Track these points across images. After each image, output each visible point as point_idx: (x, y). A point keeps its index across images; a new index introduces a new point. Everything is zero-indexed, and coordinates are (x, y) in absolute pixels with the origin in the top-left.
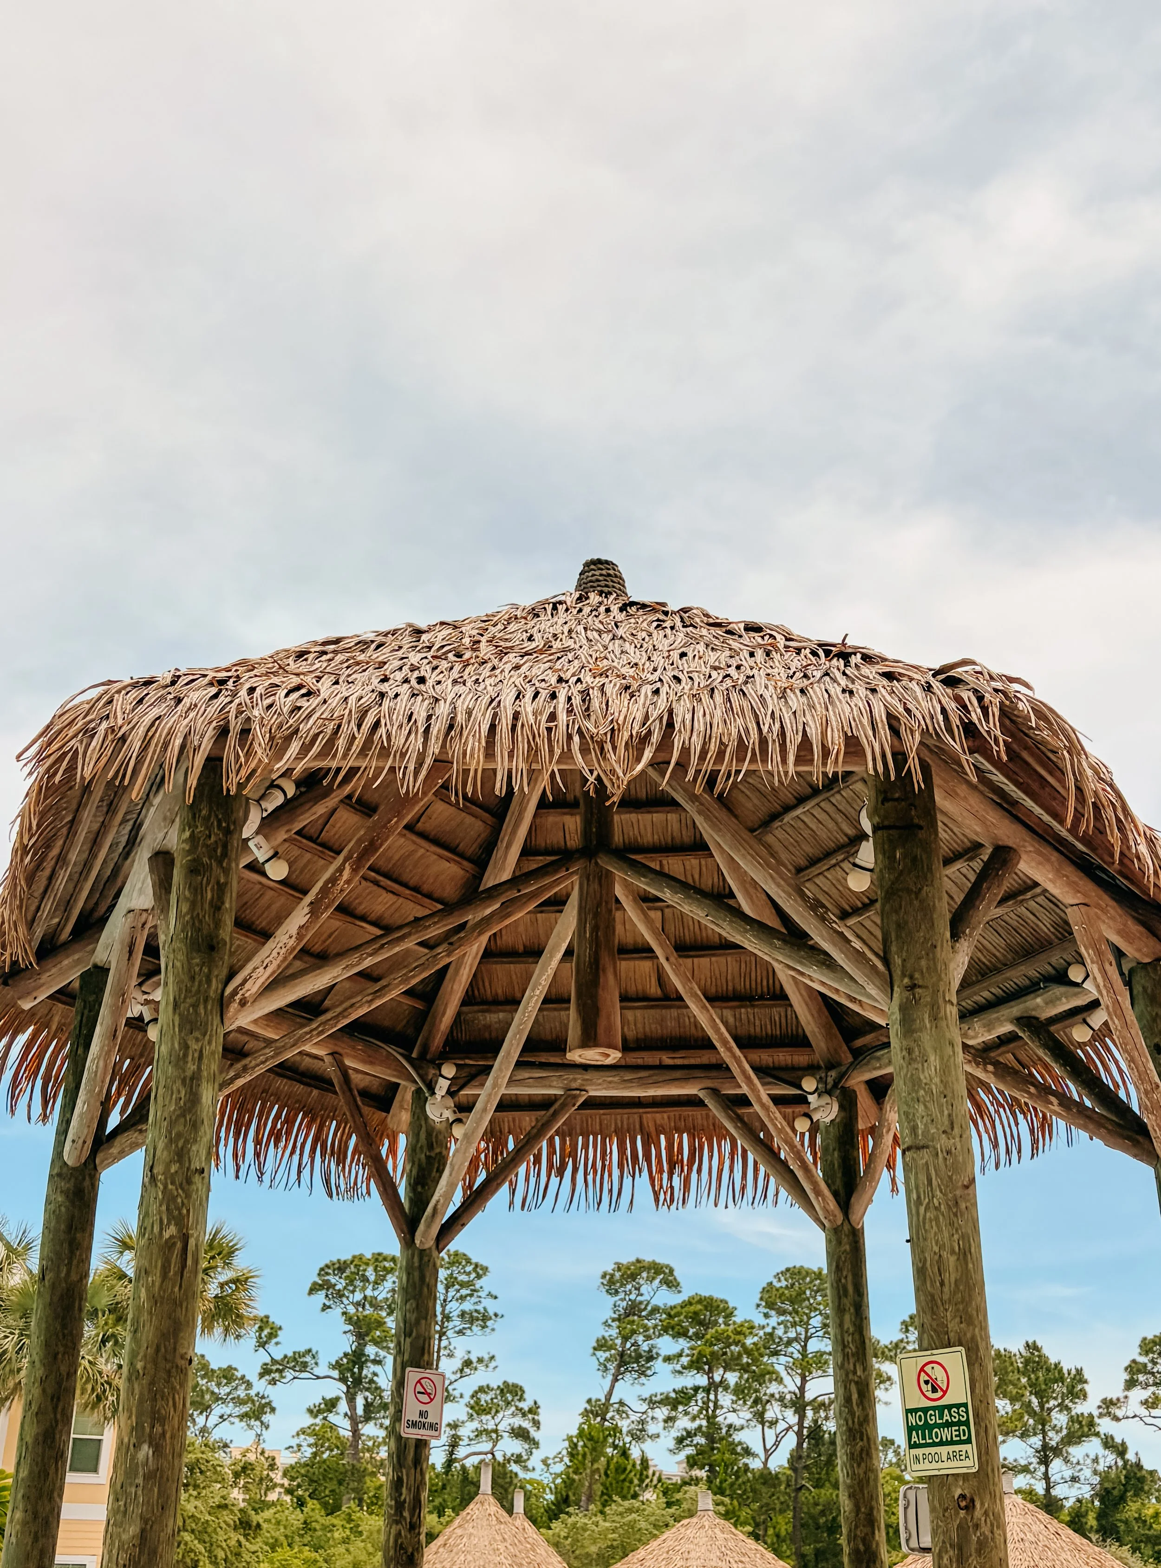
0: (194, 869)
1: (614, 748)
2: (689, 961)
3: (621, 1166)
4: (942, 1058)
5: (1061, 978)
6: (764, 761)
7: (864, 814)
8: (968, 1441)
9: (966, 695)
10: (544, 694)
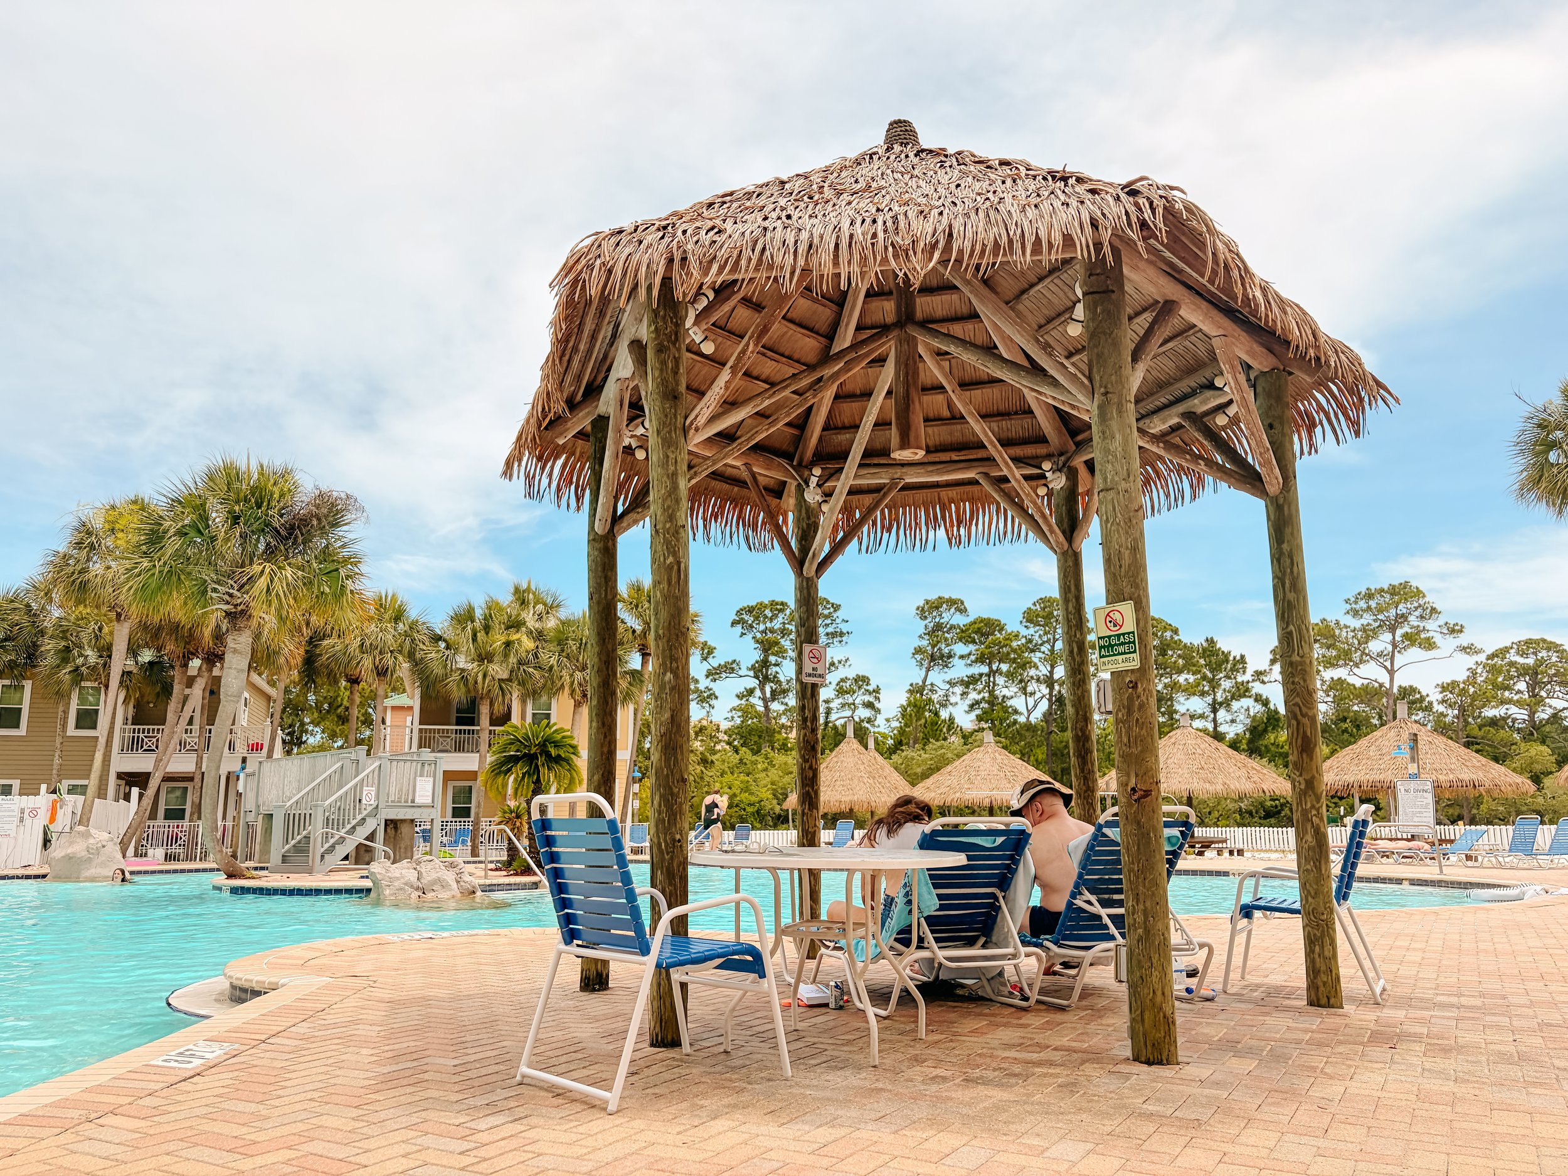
0: (660, 350)
1: (915, 253)
2: (968, 393)
3: (927, 525)
4: (1123, 436)
5: (1211, 386)
6: (1012, 255)
7: (1077, 285)
8: (1135, 652)
9: (1142, 201)
10: (868, 221)
